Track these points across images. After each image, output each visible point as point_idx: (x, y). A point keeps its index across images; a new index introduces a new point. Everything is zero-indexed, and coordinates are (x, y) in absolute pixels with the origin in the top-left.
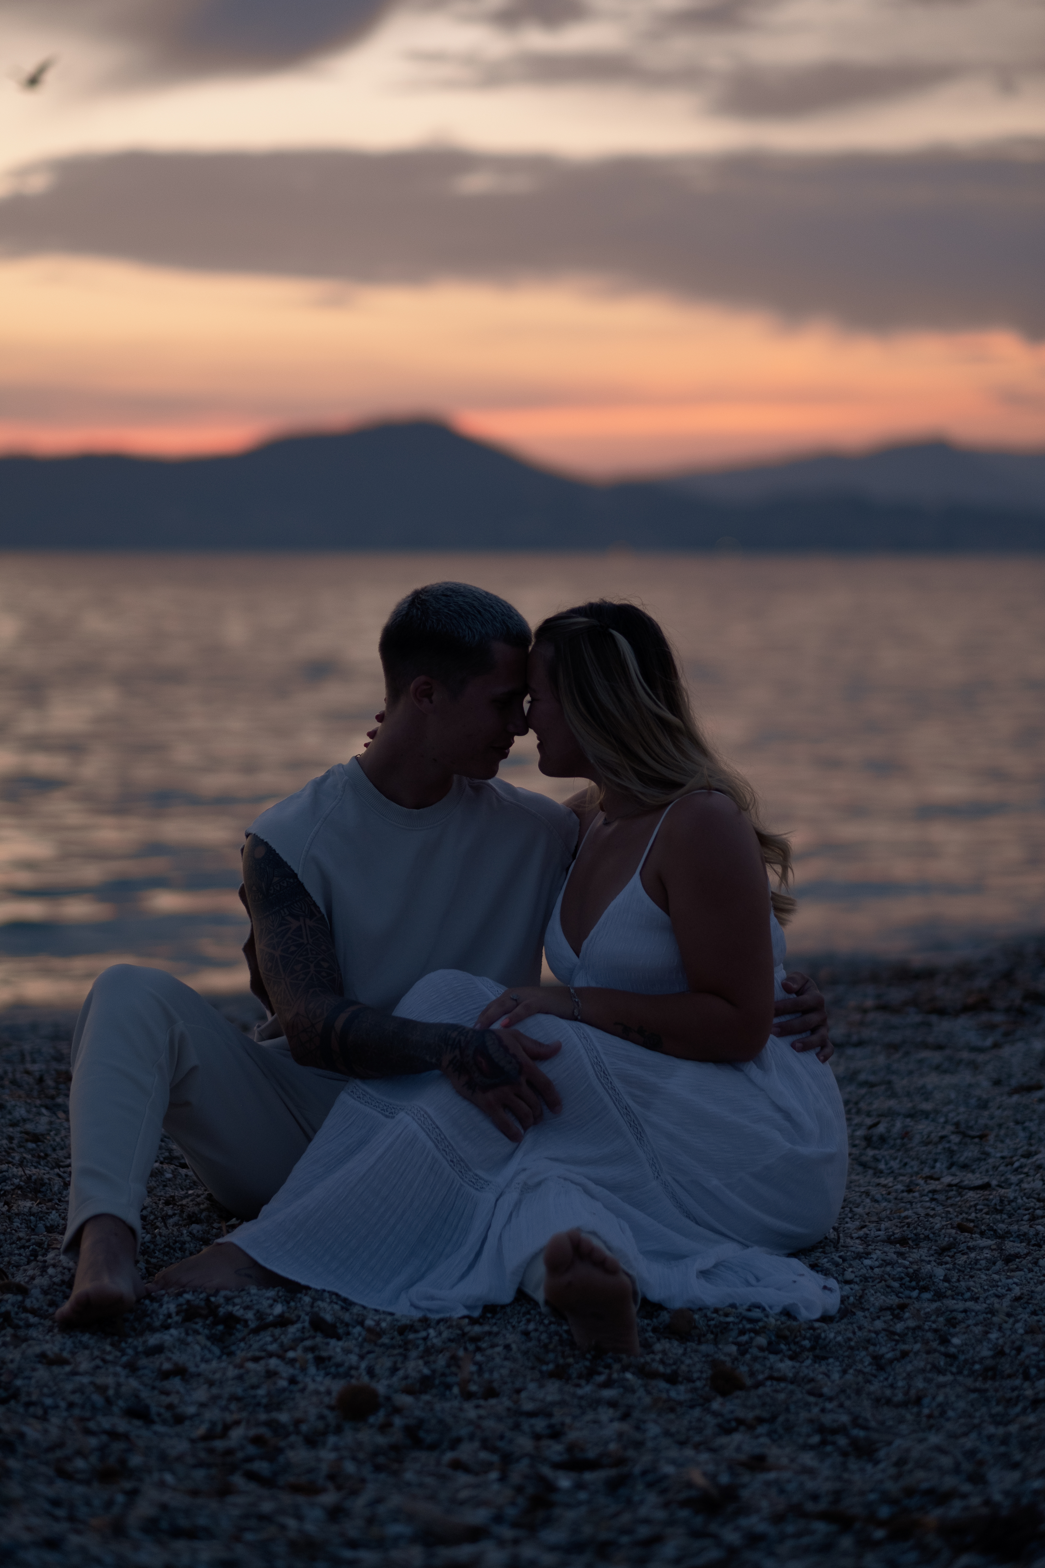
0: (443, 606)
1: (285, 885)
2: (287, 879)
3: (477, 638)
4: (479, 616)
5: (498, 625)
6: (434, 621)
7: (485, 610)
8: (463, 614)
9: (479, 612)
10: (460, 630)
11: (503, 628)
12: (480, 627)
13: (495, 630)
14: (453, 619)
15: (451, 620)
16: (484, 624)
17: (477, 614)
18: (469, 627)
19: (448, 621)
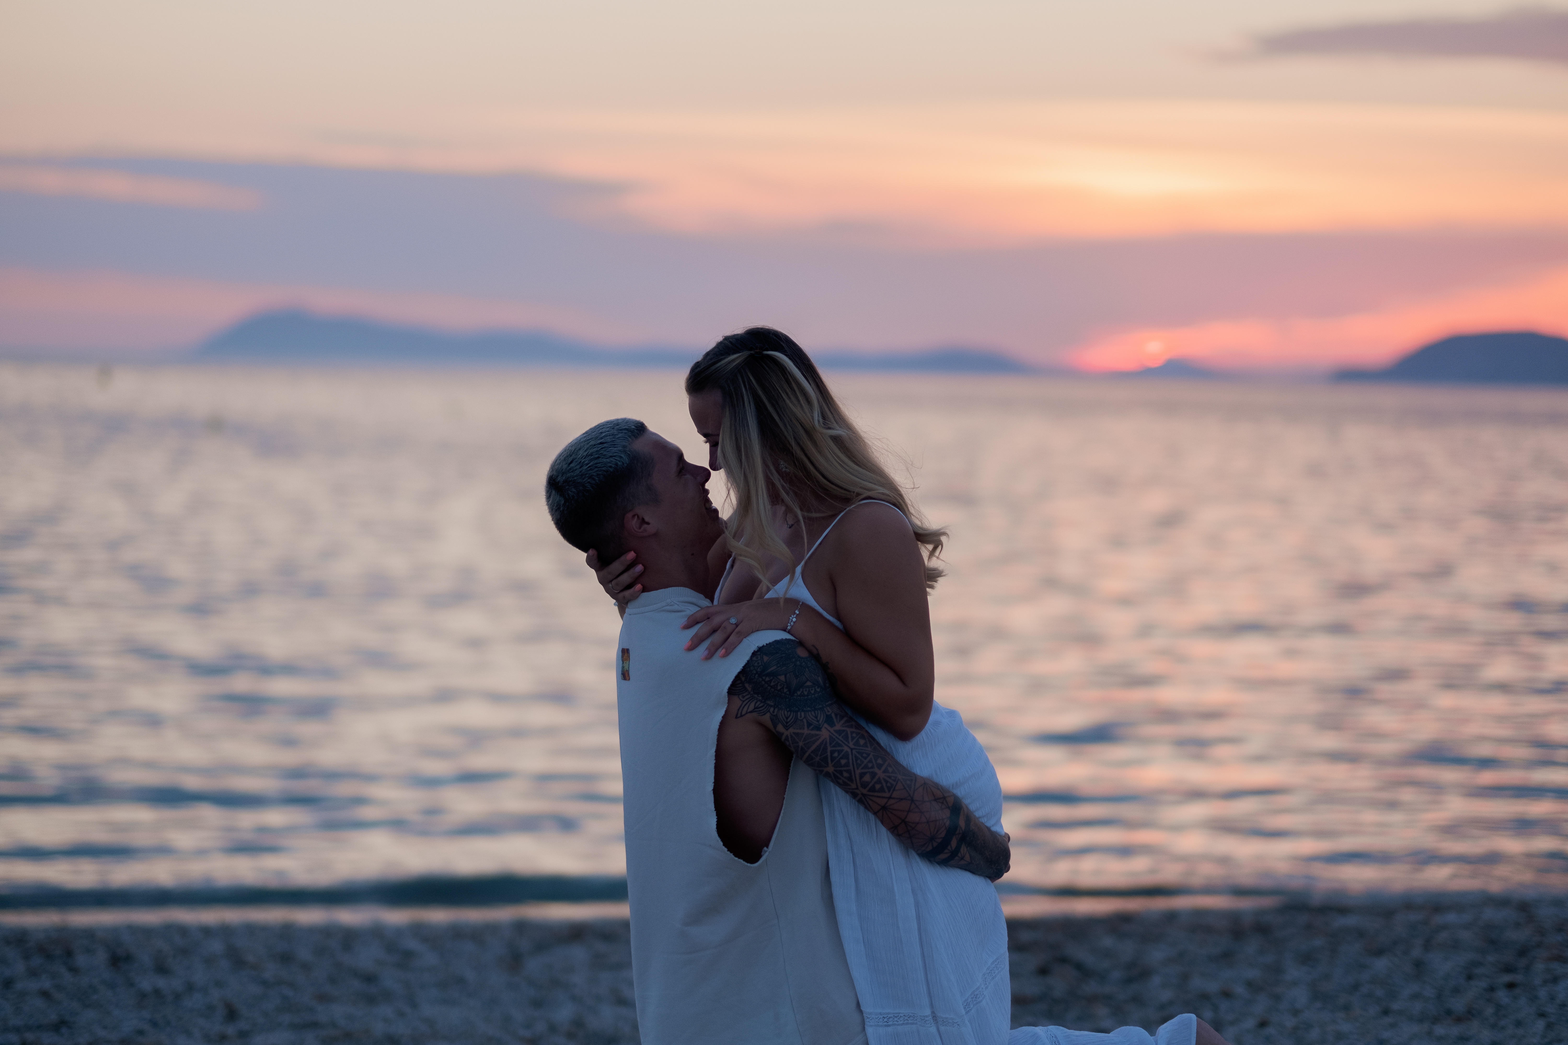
0: (580, 468)
3: (622, 456)
4: (605, 445)
5: (620, 435)
6: (589, 480)
8: (597, 456)
9: (601, 443)
10: (610, 465)
11: (625, 433)
12: (616, 449)
13: (624, 440)
14: (599, 465)
15: (596, 467)
16: (615, 444)
17: (601, 446)
18: (611, 457)
19: (596, 469)
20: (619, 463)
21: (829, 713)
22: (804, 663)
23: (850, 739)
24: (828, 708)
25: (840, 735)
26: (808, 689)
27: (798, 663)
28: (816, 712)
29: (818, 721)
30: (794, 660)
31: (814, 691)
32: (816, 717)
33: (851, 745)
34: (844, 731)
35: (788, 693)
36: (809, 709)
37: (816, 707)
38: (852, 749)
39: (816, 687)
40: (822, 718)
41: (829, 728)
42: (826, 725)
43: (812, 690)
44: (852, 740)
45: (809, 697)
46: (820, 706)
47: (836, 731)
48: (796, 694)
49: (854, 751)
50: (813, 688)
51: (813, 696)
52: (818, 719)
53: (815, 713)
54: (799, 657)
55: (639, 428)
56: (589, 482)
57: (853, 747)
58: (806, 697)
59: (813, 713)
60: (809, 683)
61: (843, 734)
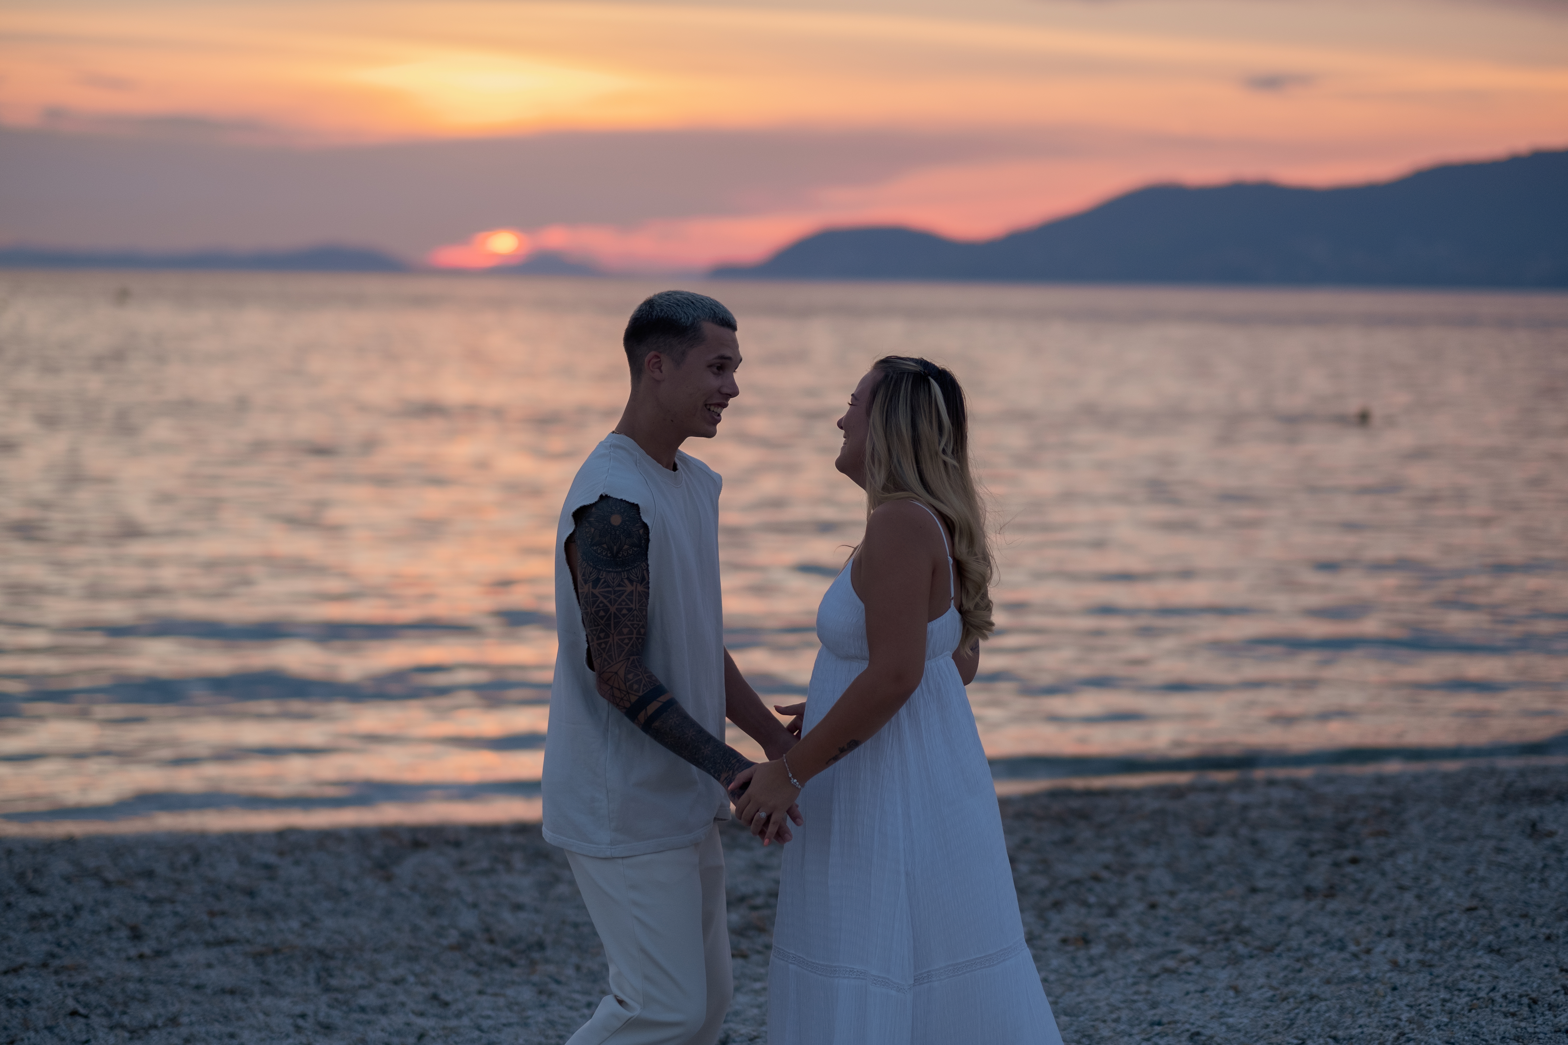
0: (665, 301)
1: (631, 553)
2: (633, 548)
3: (690, 319)
4: (692, 305)
5: (707, 310)
6: (659, 310)
7: (697, 301)
8: (680, 304)
9: (692, 302)
10: (678, 315)
11: (711, 313)
12: (693, 312)
13: (704, 314)
14: (673, 308)
15: (671, 308)
16: (696, 310)
17: (690, 304)
18: (685, 313)
19: (669, 309)
20: (683, 320)
21: (600, 577)
22: (609, 529)
23: (595, 606)
24: (605, 573)
25: (592, 598)
26: (602, 549)
27: (607, 526)
28: (594, 570)
29: (589, 577)
30: (605, 522)
31: (605, 553)
32: (591, 574)
33: (593, 610)
34: (597, 597)
35: (589, 543)
36: (591, 564)
37: (597, 567)
38: (592, 613)
39: (609, 552)
40: (594, 577)
41: (591, 587)
42: (591, 584)
43: (604, 552)
44: (596, 608)
45: (599, 556)
46: (601, 568)
47: (592, 593)
48: (592, 548)
49: (592, 616)
50: (606, 552)
51: (602, 557)
52: (591, 576)
53: (592, 570)
54: (610, 522)
55: (731, 325)
56: (657, 311)
57: (593, 612)
58: (597, 554)
59: (592, 568)
60: (605, 546)
61: (594, 599)
